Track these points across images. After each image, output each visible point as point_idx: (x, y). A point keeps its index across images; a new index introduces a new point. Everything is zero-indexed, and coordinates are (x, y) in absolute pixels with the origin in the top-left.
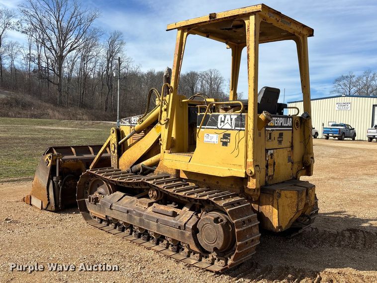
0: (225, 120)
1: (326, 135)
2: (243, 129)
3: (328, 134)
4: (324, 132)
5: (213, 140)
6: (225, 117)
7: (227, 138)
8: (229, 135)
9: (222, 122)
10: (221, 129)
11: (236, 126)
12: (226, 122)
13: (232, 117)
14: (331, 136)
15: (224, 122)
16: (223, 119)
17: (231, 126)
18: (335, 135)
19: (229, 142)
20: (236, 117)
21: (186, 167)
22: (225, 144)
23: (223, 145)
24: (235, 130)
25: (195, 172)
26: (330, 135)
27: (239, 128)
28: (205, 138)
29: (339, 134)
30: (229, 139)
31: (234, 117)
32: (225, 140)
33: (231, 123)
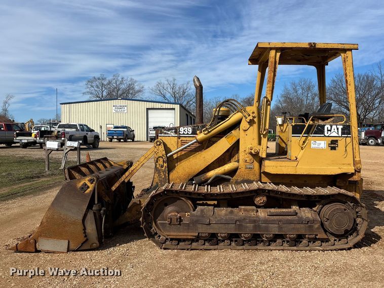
0: (331, 129)
1: (111, 137)
2: (349, 136)
3: (113, 137)
4: (109, 134)
5: (321, 146)
6: (331, 127)
7: (335, 144)
8: (337, 141)
9: (328, 130)
10: (328, 136)
11: (342, 133)
12: (333, 130)
13: (338, 126)
14: (116, 139)
15: (330, 131)
16: (329, 129)
17: (338, 134)
18: (119, 137)
19: (337, 147)
20: (342, 127)
21: (295, 171)
22: (333, 148)
23: (331, 149)
24: (342, 137)
25: (305, 174)
26: (115, 137)
27: (346, 136)
28: (312, 144)
29: (123, 136)
30: (337, 144)
31: (340, 127)
32: (333, 145)
33: (338, 131)
